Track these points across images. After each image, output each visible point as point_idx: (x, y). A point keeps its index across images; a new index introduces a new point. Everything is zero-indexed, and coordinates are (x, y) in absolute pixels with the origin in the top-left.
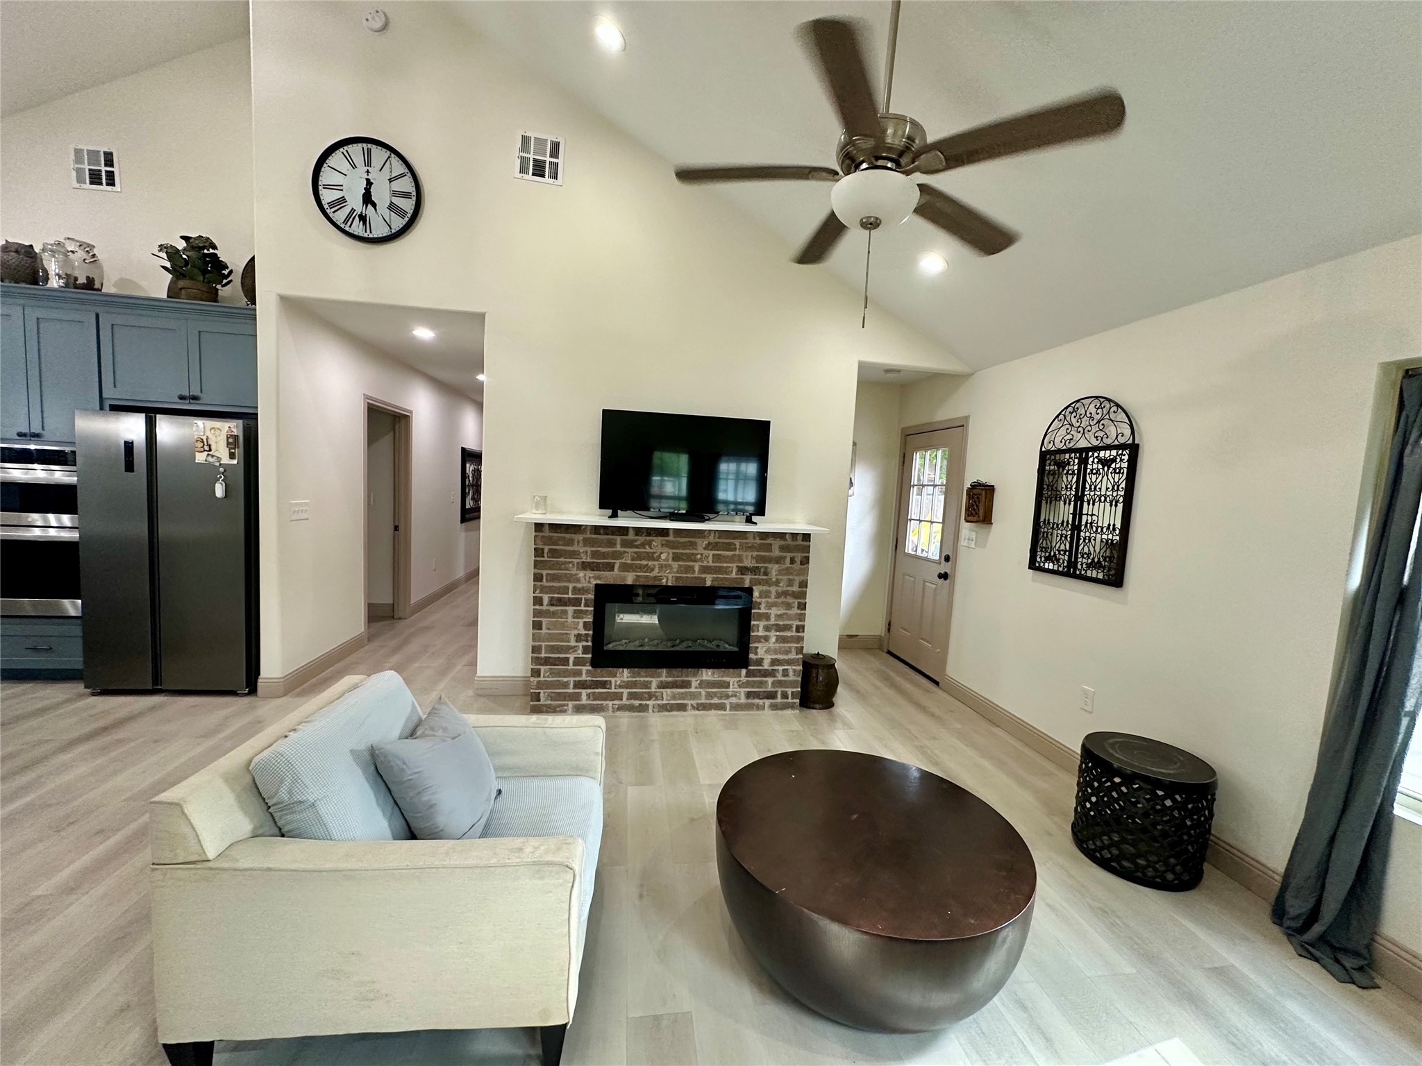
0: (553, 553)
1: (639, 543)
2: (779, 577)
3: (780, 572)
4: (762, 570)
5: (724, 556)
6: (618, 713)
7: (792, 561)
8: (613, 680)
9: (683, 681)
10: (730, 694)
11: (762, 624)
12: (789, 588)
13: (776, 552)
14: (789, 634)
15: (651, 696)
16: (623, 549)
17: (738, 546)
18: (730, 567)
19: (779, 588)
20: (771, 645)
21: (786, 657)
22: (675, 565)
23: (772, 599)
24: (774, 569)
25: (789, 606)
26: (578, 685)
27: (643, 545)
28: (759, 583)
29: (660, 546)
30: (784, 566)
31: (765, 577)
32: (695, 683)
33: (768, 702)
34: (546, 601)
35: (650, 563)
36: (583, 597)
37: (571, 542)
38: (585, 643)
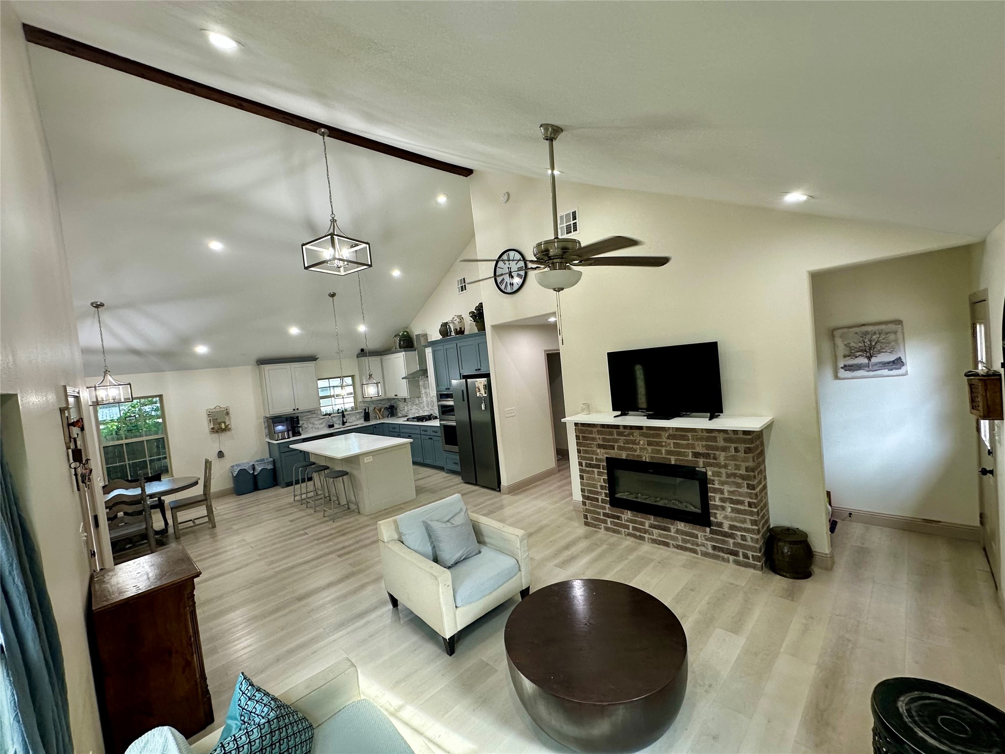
0: (584, 438)
1: (626, 433)
2: (726, 462)
3: (726, 458)
4: (712, 455)
5: (681, 444)
6: (628, 537)
7: (736, 450)
8: (623, 516)
9: (665, 527)
10: (700, 543)
11: (718, 496)
12: (736, 471)
13: (721, 443)
14: (742, 507)
15: (646, 532)
16: (618, 437)
17: (690, 437)
18: (686, 452)
19: (729, 471)
20: (728, 514)
21: (743, 526)
22: (650, 448)
23: (724, 478)
24: (722, 457)
25: (739, 486)
26: (605, 515)
27: (628, 435)
28: (711, 465)
29: (638, 436)
30: (730, 454)
31: (715, 461)
32: (673, 530)
33: (731, 558)
34: (584, 465)
35: (634, 446)
36: (601, 464)
37: (591, 432)
38: (605, 491)
